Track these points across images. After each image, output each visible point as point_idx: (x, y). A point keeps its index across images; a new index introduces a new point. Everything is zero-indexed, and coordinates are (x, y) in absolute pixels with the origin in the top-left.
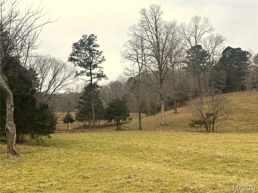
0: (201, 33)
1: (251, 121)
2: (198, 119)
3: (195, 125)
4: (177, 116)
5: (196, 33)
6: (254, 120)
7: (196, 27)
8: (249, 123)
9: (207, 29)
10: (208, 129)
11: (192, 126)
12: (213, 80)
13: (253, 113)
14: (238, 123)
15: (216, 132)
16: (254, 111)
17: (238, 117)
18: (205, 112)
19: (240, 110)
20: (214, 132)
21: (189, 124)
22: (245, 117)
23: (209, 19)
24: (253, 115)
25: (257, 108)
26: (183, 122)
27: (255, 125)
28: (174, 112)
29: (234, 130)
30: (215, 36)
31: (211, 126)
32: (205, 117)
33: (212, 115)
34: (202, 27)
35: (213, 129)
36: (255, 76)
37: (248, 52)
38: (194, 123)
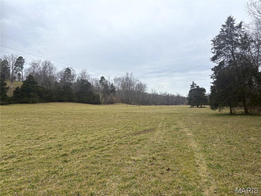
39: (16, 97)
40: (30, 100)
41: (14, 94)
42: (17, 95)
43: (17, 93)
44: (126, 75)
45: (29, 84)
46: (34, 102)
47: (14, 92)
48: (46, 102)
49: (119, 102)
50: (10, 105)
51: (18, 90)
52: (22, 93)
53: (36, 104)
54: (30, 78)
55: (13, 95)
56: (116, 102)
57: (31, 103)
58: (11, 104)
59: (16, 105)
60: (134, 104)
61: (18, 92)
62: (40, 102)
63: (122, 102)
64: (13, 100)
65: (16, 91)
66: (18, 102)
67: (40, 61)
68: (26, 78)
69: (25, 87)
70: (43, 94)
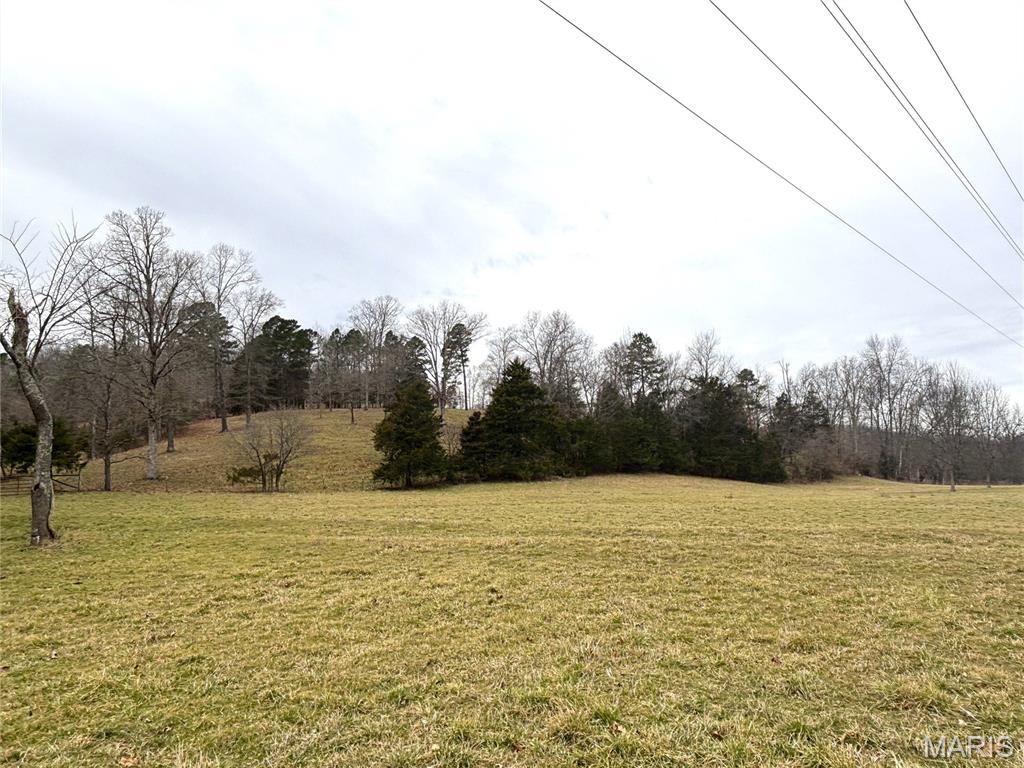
0: (232, 281)
2: (248, 467)
3: (242, 478)
4: (176, 457)
5: (220, 282)
7: (222, 269)
9: (245, 276)
10: (267, 485)
11: (235, 480)
12: (251, 384)
13: (337, 453)
15: (283, 492)
17: (312, 462)
18: (263, 452)
20: (278, 491)
22: (325, 461)
23: (250, 256)
24: (340, 459)
28: (168, 451)
29: (312, 486)
30: (259, 293)
31: (274, 480)
32: (263, 461)
33: (276, 457)
34: (234, 270)
35: (277, 486)
36: (329, 380)
37: (316, 333)
38: (240, 474)
39: (471, 455)
40: (522, 468)
41: (462, 441)
42: (475, 448)
43: (474, 439)
44: (867, 347)
45: (516, 397)
46: (537, 476)
47: (465, 433)
48: (579, 475)
49: (853, 474)
50: (455, 488)
51: (478, 423)
52: (490, 438)
53: (546, 483)
54: (517, 374)
55: (460, 448)
56: (839, 474)
57: (527, 481)
58: (456, 484)
59: (473, 487)
60: (921, 480)
61: (479, 432)
62: (561, 474)
63: (866, 473)
64: (462, 469)
65: (470, 428)
66: (481, 476)
67: (535, 319)
68: (504, 375)
69: (501, 413)
70: (565, 441)
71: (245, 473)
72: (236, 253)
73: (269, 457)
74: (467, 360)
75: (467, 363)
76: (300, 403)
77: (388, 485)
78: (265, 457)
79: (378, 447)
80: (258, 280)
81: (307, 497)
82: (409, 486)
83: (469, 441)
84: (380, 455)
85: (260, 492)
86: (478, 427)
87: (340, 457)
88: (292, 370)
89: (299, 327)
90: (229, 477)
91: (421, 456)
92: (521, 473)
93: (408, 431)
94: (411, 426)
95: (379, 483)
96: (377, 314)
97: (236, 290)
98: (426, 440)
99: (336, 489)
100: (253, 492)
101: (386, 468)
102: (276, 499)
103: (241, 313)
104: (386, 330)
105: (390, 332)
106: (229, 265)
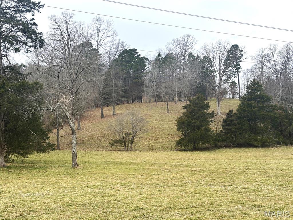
0: (104, 37)
1: (160, 140)
2: (118, 139)
3: (116, 144)
5: (98, 37)
6: (163, 139)
8: (159, 141)
9: (110, 34)
10: (127, 147)
11: (113, 145)
14: (149, 142)
15: (134, 151)
16: (160, 129)
18: (124, 132)
19: (147, 127)
20: (132, 150)
21: (110, 144)
22: (153, 135)
23: (112, 22)
24: (161, 134)
25: (162, 126)
26: (93, 140)
27: (165, 144)
29: (147, 148)
30: (116, 42)
31: (130, 145)
32: (125, 136)
33: (130, 134)
34: (104, 31)
35: (131, 148)
36: (155, 87)
37: (147, 59)
38: (115, 142)
39: (228, 133)
40: (256, 140)
41: (223, 126)
42: (229, 130)
43: (228, 125)
45: (253, 102)
46: (265, 145)
47: (224, 121)
50: (218, 151)
51: (231, 116)
52: (238, 124)
53: (270, 149)
54: (254, 88)
55: (222, 129)
57: (259, 147)
58: (219, 148)
62: (279, 143)
64: (223, 141)
65: (227, 119)
66: (233, 145)
67: (275, 48)
68: (247, 88)
69: (244, 111)
70: (284, 125)
71: (117, 141)
72: (105, 22)
73: (127, 134)
74: (240, 68)
75: (240, 70)
76: (140, 99)
77: (184, 148)
78: (125, 134)
79: (178, 129)
80: (117, 35)
81: (144, 153)
82: (195, 149)
83: (226, 126)
84: (180, 133)
85: (123, 151)
86: (231, 118)
87: (161, 133)
88: (135, 81)
89: (138, 53)
90: (110, 143)
91: (200, 134)
92: (255, 143)
93: (193, 121)
94: (194, 119)
95: (179, 148)
96: (182, 45)
97: (106, 41)
98: (202, 126)
99: (158, 150)
100: (121, 151)
101: (182, 140)
102: (131, 154)
103: (108, 53)
104: (188, 53)
105: (191, 54)
106: (101, 28)
